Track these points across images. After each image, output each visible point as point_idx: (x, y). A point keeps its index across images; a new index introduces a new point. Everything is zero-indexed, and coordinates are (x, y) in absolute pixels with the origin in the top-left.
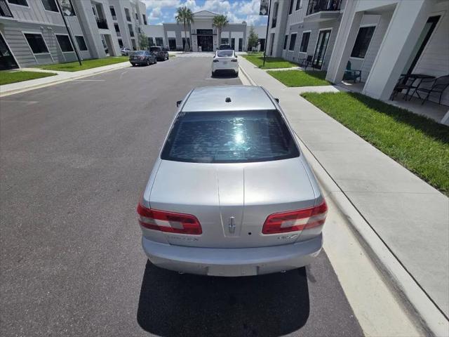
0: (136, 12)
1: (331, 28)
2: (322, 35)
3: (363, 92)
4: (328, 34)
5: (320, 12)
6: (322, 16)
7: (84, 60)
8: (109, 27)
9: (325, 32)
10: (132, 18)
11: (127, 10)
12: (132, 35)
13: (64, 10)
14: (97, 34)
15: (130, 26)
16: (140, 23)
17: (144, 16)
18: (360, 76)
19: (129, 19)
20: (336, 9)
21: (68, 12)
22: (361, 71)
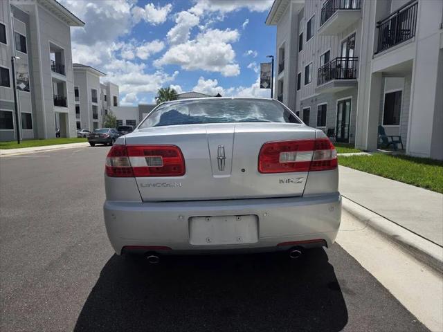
0: (105, 94)
1: (351, 97)
2: (341, 105)
3: (407, 153)
4: (348, 104)
5: (333, 81)
6: (336, 84)
7: (24, 140)
8: (68, 105)
9: (344, 102)
10: (99, 100)
11: (94, 92)
12: (95, 116)
13: (18, 83)
14: (50, 112)
15: (95, 108)
16: (109, 104)
17: (115, 98)
18: (400, 141)
19: (95, 100)
20: (351, 78)
21: (23, 86)
22: (400, 137)
